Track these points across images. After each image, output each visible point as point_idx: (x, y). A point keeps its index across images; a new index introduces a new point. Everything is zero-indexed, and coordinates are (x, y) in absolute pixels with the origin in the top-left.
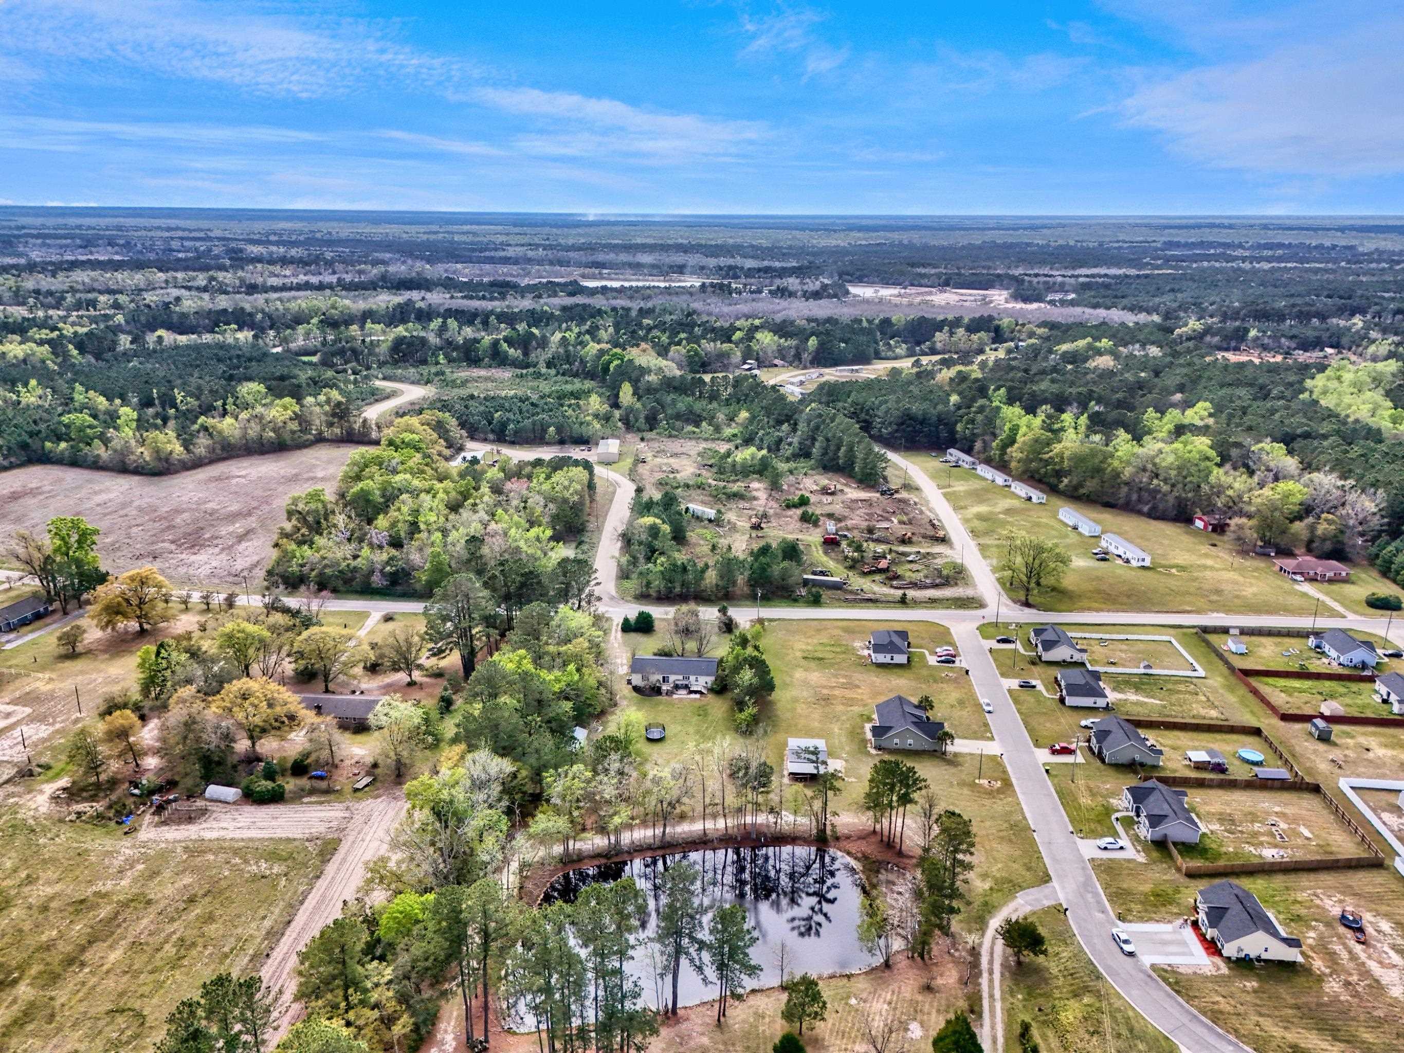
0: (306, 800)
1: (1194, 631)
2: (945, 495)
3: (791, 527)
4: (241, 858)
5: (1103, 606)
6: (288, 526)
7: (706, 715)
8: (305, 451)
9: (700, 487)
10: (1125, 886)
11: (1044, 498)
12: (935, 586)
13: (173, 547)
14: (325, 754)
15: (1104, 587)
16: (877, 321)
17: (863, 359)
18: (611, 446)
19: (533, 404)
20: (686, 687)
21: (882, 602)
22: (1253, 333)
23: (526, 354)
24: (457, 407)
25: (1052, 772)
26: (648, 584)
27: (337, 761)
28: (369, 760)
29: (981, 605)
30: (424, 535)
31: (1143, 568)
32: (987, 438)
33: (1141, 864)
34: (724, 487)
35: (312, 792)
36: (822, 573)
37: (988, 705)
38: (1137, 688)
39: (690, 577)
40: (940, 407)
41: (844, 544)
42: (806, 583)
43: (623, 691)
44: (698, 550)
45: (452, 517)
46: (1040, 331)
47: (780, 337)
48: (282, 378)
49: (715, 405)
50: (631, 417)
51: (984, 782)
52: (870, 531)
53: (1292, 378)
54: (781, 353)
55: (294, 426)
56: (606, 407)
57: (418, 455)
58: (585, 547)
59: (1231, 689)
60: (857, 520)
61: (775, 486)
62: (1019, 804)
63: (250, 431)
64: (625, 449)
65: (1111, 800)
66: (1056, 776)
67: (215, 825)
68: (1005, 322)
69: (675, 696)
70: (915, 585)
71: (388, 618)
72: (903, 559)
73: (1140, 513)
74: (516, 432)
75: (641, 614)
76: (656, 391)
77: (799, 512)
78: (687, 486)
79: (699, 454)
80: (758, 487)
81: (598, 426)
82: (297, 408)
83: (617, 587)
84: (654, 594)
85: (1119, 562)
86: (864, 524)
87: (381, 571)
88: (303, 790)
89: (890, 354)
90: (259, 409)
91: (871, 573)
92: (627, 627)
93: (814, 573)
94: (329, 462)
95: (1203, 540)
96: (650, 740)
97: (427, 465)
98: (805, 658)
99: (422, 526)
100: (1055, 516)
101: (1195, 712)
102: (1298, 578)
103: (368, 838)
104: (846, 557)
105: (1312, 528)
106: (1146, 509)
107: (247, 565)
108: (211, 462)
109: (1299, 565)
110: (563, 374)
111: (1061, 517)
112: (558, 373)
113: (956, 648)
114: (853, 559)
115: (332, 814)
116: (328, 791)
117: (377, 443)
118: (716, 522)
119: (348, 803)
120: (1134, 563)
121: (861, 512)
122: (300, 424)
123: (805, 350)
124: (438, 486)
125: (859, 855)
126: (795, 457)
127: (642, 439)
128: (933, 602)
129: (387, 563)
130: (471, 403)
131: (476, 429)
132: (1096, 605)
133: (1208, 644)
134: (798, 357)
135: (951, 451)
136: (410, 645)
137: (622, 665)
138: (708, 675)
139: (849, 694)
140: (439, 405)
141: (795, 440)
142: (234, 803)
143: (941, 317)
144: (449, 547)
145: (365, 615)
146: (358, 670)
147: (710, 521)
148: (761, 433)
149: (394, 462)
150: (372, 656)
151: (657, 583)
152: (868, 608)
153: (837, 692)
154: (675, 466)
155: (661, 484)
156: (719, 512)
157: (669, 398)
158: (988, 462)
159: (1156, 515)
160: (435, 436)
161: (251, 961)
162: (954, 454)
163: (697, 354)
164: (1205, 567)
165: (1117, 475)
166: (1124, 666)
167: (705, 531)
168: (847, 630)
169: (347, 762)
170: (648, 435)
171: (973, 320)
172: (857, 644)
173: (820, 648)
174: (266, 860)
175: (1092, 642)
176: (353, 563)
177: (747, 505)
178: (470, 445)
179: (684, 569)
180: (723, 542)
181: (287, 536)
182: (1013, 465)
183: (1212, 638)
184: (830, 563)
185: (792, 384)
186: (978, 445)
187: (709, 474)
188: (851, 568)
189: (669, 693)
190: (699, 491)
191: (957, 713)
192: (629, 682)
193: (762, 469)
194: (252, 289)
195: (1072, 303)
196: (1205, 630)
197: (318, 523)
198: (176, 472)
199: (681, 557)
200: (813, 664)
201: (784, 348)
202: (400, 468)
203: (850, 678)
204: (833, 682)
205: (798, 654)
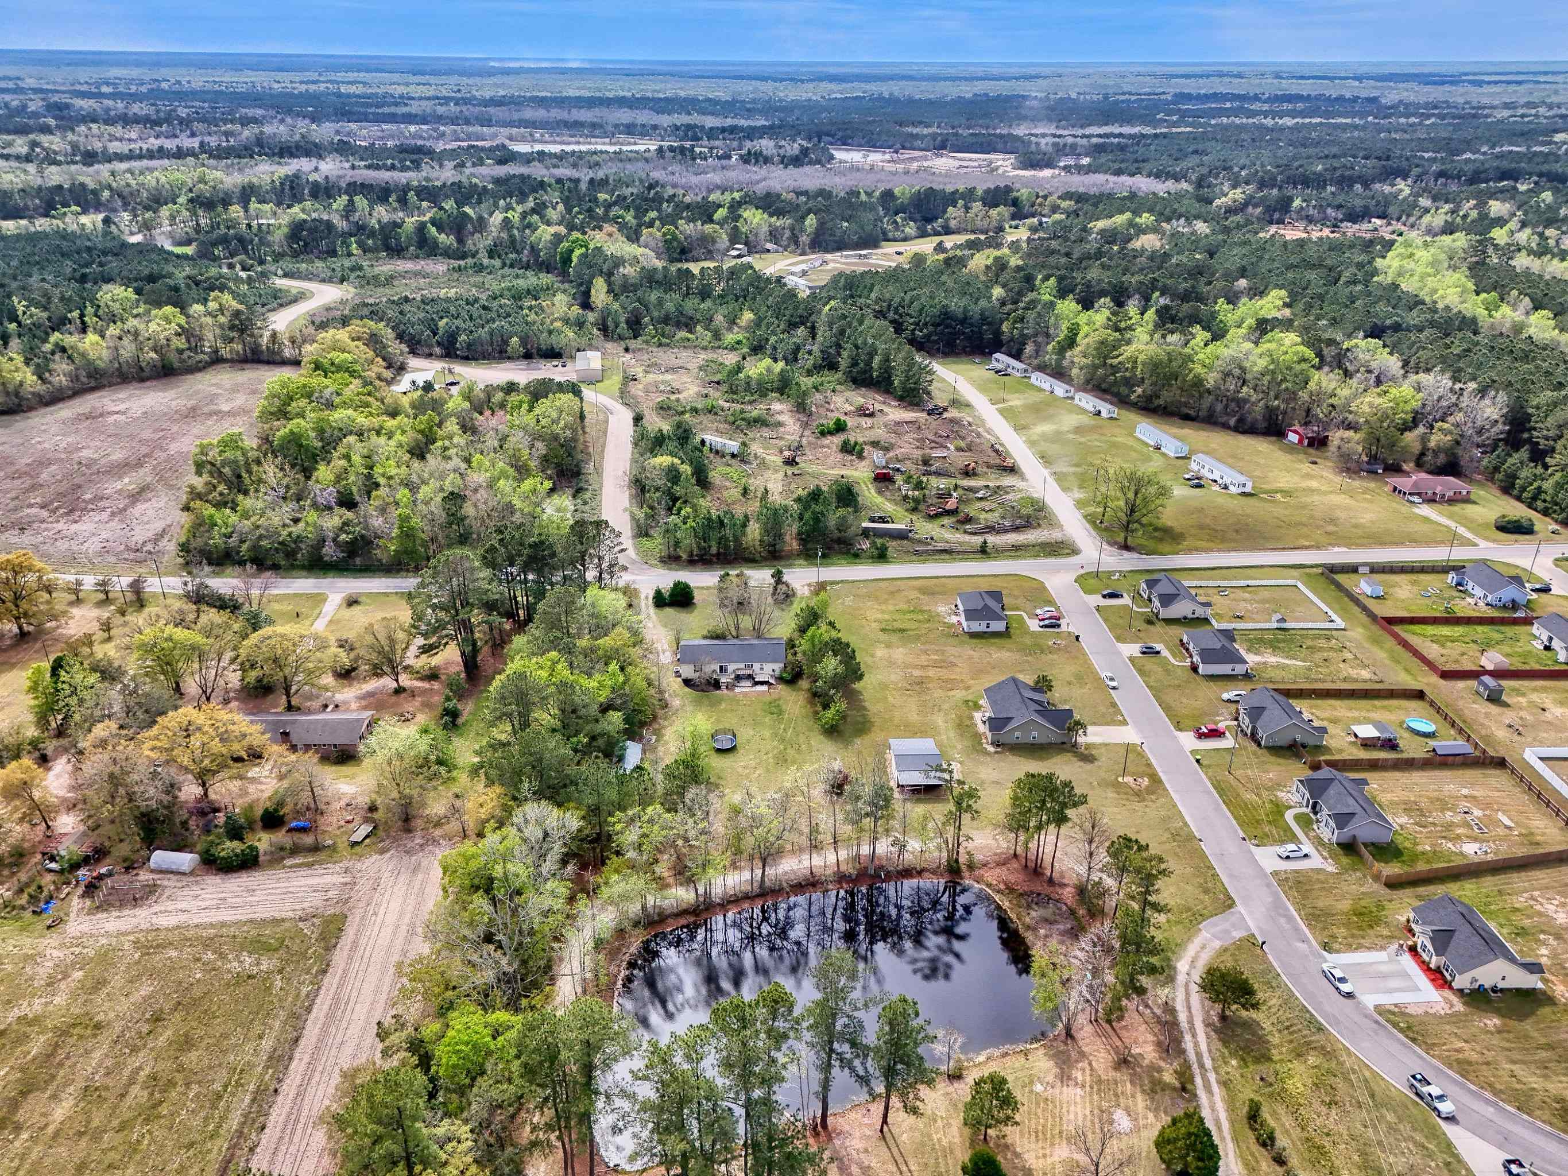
0: (288, 862)
1: (1320, 570)
2: (1001, 411)
3: (830, 461)
4: (214, 952)
5: (1211, 545)
6: (199, 482)
7: (781, 712)
8: (199, 376)
9: (711, 411)
10: (1320, 904)
11: (1115, 411)
12: (1016, 529)
13: (44, 514)
14: (305, 797)
15: (1208, 521)
16: (877, 194)
17: (870, 241)
18: (592, 360)
19: (484, 308)
20: (750, 677)
21: (959, 553)
22: (1297, 203)
23: (460, 241)
24: (390, 313)
25: (1203, 762)
26: (676, 543)
27: (322, 806)
28: (364, 800)
29: (1075, 551)
30: (382, 491)
31: (1244, 494)
32: (1040, 339)
33: (1331, 874)
34: (742, 411)
35: (295, 850)
36: (882, 520)
37: (1112, 679)
38: (1274, 646)
39: (728, 532)
40: (983, 303)
41: (899, 479)
42: (866, 533)
43: (673, 685)
44: (726, 494)
45: (416, 464)
46: (1065, 204)
47: (771, 215)
48: (152, 279)
49: (708, 304)
50: (610, 323)
51: (1128, 779)
52: (926, 462)
53: (1362, 258)
54: (774, 235)
55: (180, 343)
56: (576, 310)
57: (357, 382)
58: (587, 495)
59: (1376, 641)
60: (907, 447)
61: (801, 408)
62: (1175, 806)
63: (122, 351)
64: (608, 364)
65: (1280, 794)
66: (1209, 766)
67: (170, 906)
68: (1023, 193)
69: (737, 690)
70: (991, 529)
71: (352, 602)
72: (971, 495)
73: (1225, 426)
74: (469, 345)
75: (677, 585)
76: (635, 288)
77: (837, 440)
78: (695, 411)
79: (700, 368)
80: (780, 408)
81: (571, 335)
82: (182, 320)
83: (636, 547)
84: (684, 556)
85: (1216, 488)
86: (917, 454)
87: (334, 540)
88: (282, 849)
89: (898, 234)
90: (132, 323)
91: (937, 516)
92: (660, 601)
93: (872, 520)
94: (235, 389)
95: (1301, 456)
96: (719, 751)
97: (369, 394)
98: (883, 630)
99: (381, 481)
100: (1131, 434)
101: (1345, 674)
102: (1416, 499)
103: (382, 911)
104: (905, 498)
105: (1424, 439)
106: (1232, 422)
107: (150, 535)
108: (77, 393)
109: (1415, 484)
110: (512, 266)
111: (1138, 434)
112: (504, 265)
113: (1058, 608)
114: (916, 500)
115: (328, 879)
116: (316, 849)
117: (296, 363)
118: (741, 457)
119: (345, 863)
120: (1233, 489)
121: (909, 437)
122: (188, 341)
123: (802, 230)
124: (391, 423)
125: (1002, 886)
126: (818, 368)
127: (627, 350)
128: (1018, 550)
129: (341, 529)
130: (406, 307)
131: (419, 342)
132: (1203, 544)
133: (1339, 586)
134: (795, 240)
135: (997, 355)
136: (392, 641)
137: (665, 651)
138: (775, 661)
139: (944, 674)
140: (366, 311)
141: (816, 348)
142: (192, 873)
143: (950, 189)
144: (421, 507)
145: (319, 599)
146: (328, 680)
147: (733, 456)
148: (773, 340)
149: (327, 393)
150: (345, 659)
151: (688, 542)
152: (944, 561)
153: (931, 673)
154: (676, 385)
155: (663, 409)
156: (744, 444)
157: (653, 296)
158: (1041, 368)
159: (1245, 428)
160: (371, 354)
161: (254, 1100)
162: (1001, 359)
163: (675, 238)
164: (1312, 491)
165: (1198, 382)
166: (1253, 620)
167: (728, 469)
168: (923, 591)
169: (336, 805)
170: (632, 344)
171: (987, 191)
172: (942, 609)
173: (897, 616)
174: (250, 953)
175: (1210, 591)
176: (297, 530)
177: (773, 434)
178: (413, 362)
179: (721, 523)
180: (756, 484)
181: (200, 496)
182: (1075, 372)
183: (1340, 578)
184: (889, 507)
185: (793, 274)
186: (1029, 349)
187: (717, 394)
188: (914, 510)
189: (729, 687)
190: (711, 417)
191: (1077, 692)
192: (677, 674)
193: (783, 387)
194: (90, 158)
195: (1089, 170)
196: (1333, 569)
197: (239, 476)
198: (31, 409)
199: (708, 505)
200: (894, 638)
201: (776, 229)
202: (337, 400)
203: (943, 652)
204: (923, 660)
205: (874, 625)
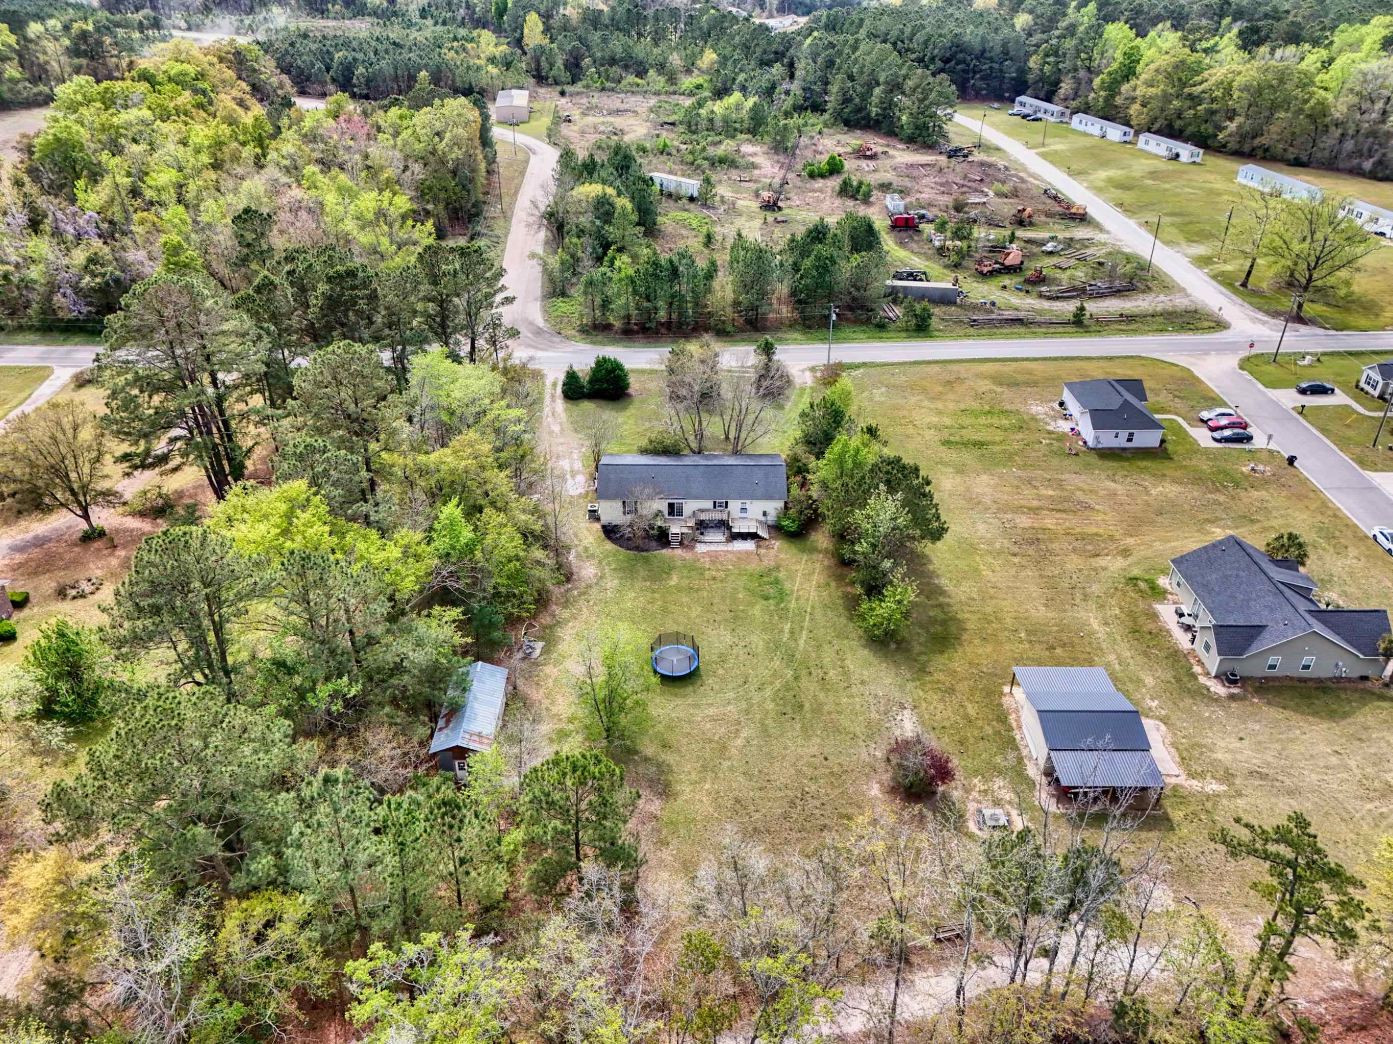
7: (782, 595)
11: (1198, 154)
12: (1116, 293)
18: (517, 99)
20: (723, 525)
21: (1039, 324)
23: (392, 1)
26: (606, 304)
30: (152, 212)
32: (1082, 74)
36: (912, 276)
40: (1005, 33)
41: (928, 229)
42: (894, 295)
43: (584, 538)
44: (681, 244)
56: (505, 50)
58: (482, 243)
60: (929, 193)
61: (780, 149)
64: (537, 105)
69: (700, 548)
70: (1081, 292)
71: (83, 382)
72: (1035, 249)
74: (368, 81)
75: (601, 363)
76: (577, 27)
77: (835, 183)
78: (643, 150)
80: (753, 150)
81: (495, 73)
83: (545, 311)
84: (618, 324)
86: (944, 199)
87: (74, 286)
92: (573, 389)
93: (898, 276)
96: (667, 680)
98: (947, 443)
99: (152, 196)
100: (1230, 180)
104: (941, 251)
111: (1243, 181)
114: (959, 252)
118: (702, 200)
121: (929, 181)
127: (563, 94)
128: (1130, 321)
129: (86, 269)
135: (1023, 98)
136: (67, 448)
137: (574, 474)
138: (769, 497)
145: (38, 375)
147: (692, 199)
148: (741, 77)
151: (623, 302)
152: (1020, 336)
154: (618, 126)
156: (707, 182)
162: (1028, 102)
167: (685, 215)
168: (997, 379)
170: (569, 89)
172: (1038, 409)
173: (967, 421)
176: (19, 272)
177: (746, 176)
180: (724, 232)
182: (1135, 109)
184: (919, 262)
187: (672, 135)
189: (686, 542)
190: (664, 158)
192: (594, 515)
193: (753, 126)
200: (968, 457)
203: (1060, 486)
204: (1028, 497)
205: (930, 434)
